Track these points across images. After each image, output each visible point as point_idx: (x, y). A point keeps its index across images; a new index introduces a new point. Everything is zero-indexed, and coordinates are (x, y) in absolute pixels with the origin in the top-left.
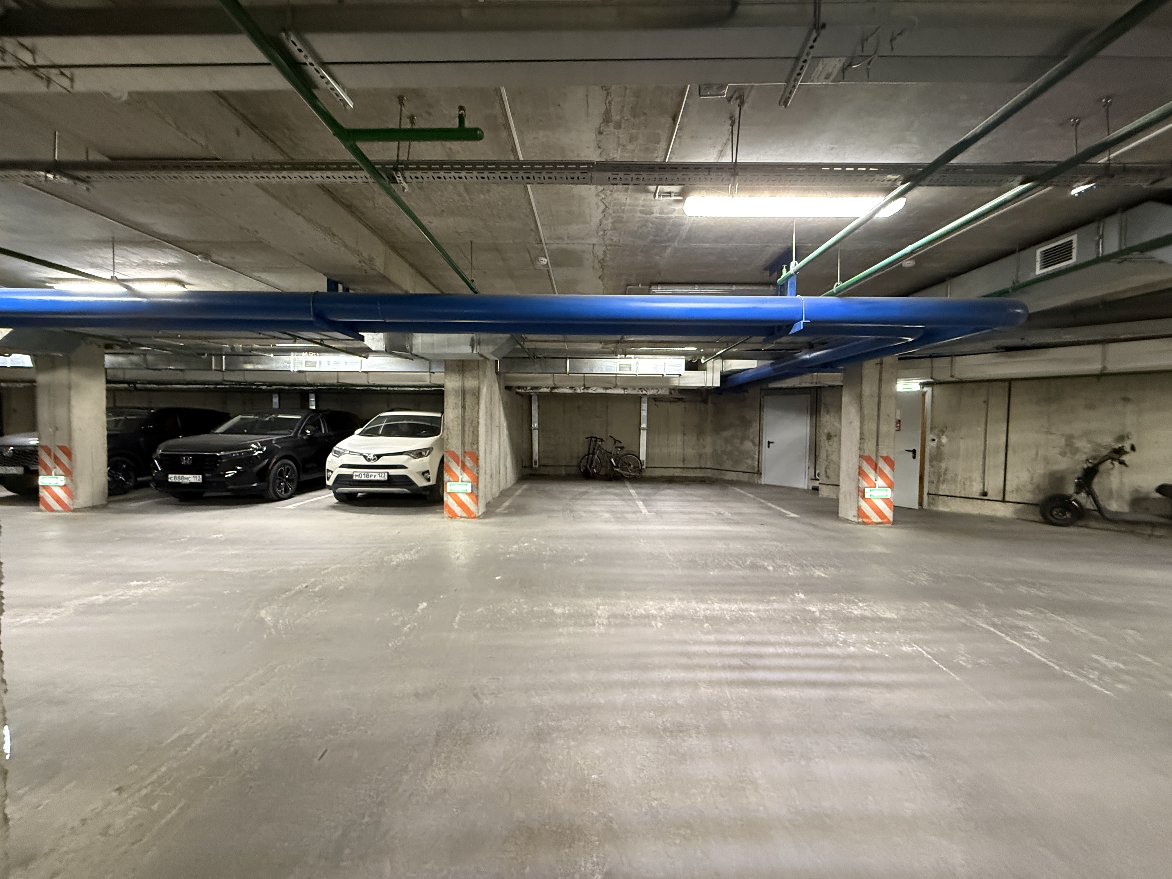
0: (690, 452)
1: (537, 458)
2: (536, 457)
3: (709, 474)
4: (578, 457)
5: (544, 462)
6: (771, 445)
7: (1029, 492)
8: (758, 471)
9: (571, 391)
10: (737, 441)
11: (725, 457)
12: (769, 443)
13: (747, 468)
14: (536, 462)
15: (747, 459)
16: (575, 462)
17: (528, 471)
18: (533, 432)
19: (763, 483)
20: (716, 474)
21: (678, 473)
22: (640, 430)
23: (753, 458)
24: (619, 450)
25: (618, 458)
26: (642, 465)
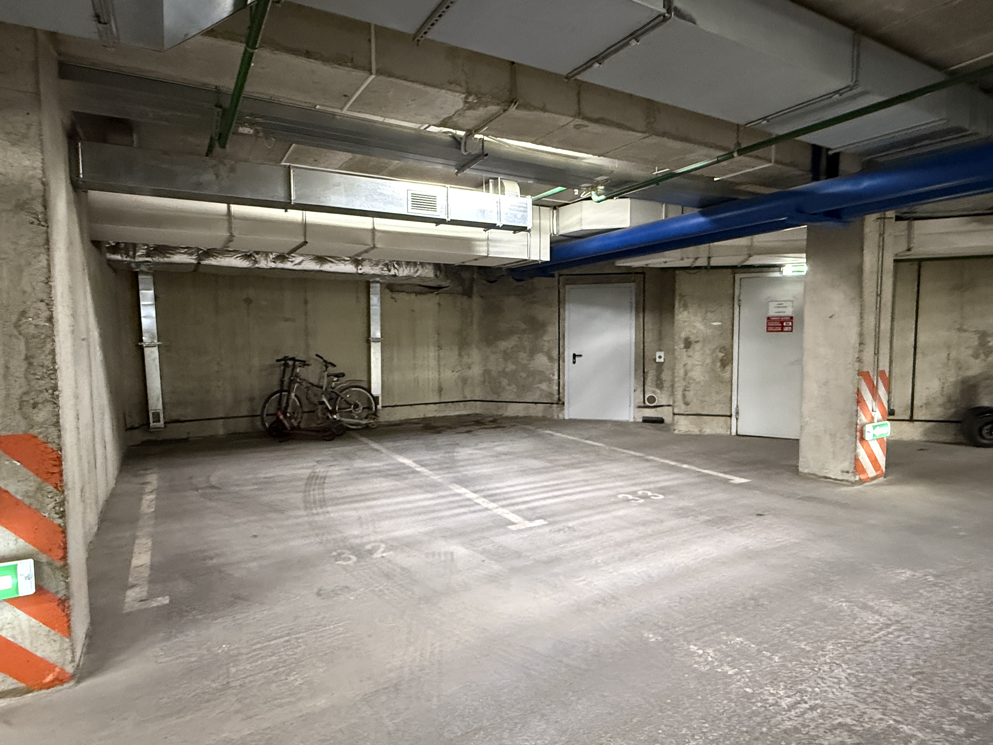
0: (449, 375)
1: (160, 406)
2: (156, 404)
3: (477, 409)
5: (174, 415)
6: (577, 358)
7: (940, 405)
8: (559, 399)
9: (244, 264)
10: (523, 355)
11: (505, 382)
12: (575, 356)
13: (541, 396)
14: (157, 416)
15: (540, 382)
17: (139, 436)
18: (147, 351)
19: (567, 417)
20: (492, 410)
21: (431, 412)
22: (369, 342)
23: (550, 380)
24: (335, 379)
25: (334, 395)
26: (377, 403)
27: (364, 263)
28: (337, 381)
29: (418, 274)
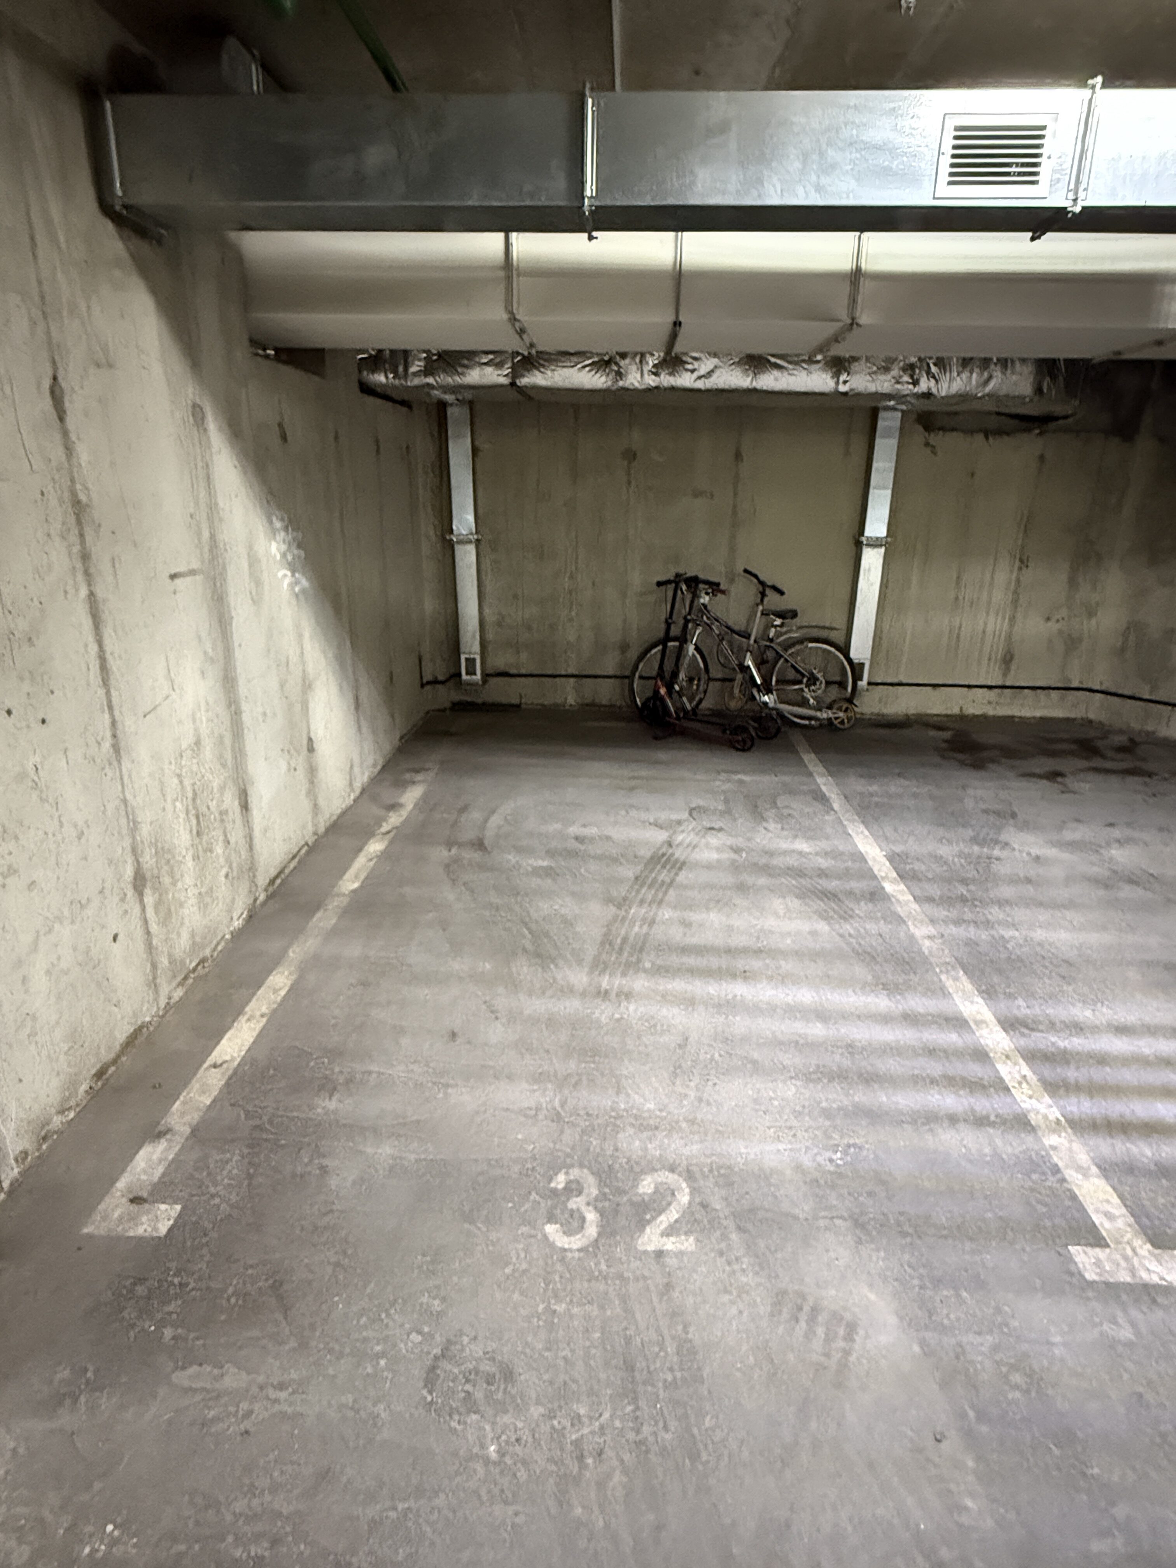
0: (1036, 629)
1: (476, 647)
2: (471, 645)
4: (624, 647)
5: (500, 661)
9: (597, 381)
14: (471, 662)
16: (610, 664)
17: (445, 696)
18: (459, 550)
21: (979, 704)
22: (858, 546)
24: (778, 622)
25: (770, 655)
26: (858, 677)
27: (855, 366)
28: (782, 626)
29: (987, 390)
